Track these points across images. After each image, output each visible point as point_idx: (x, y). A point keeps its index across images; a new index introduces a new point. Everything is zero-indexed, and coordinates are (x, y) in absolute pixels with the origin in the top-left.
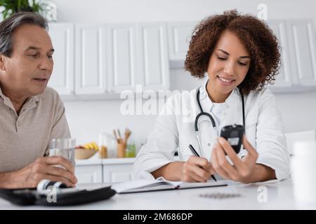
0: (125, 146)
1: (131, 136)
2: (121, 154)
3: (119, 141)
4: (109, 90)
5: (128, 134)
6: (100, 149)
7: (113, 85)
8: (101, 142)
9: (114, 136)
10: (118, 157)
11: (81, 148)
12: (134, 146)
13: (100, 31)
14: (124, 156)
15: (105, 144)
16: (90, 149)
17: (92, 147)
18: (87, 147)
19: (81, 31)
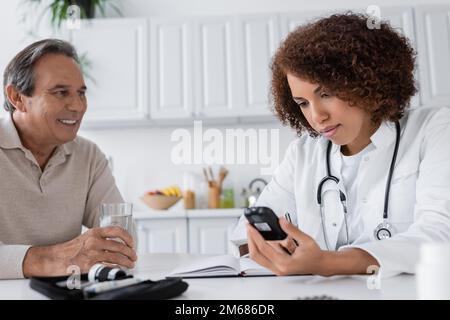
0: (220, 191)
1: (228, 177)
2: (213, 203)
3: (211, 184)
4: (197, 113)
5: (224, 175)
6: (185, 194)
7: (203, 106)
8: (186, 185)
9: (204, 177)
10: (209, 207)
11: (159, 193)
12: (232, 191)
13: (185, 28)
14: (218, 206)
15: (192, 188)
16: (171, 195)
17: (173, 193)
18: (166, 193)
19: (158, 29)
